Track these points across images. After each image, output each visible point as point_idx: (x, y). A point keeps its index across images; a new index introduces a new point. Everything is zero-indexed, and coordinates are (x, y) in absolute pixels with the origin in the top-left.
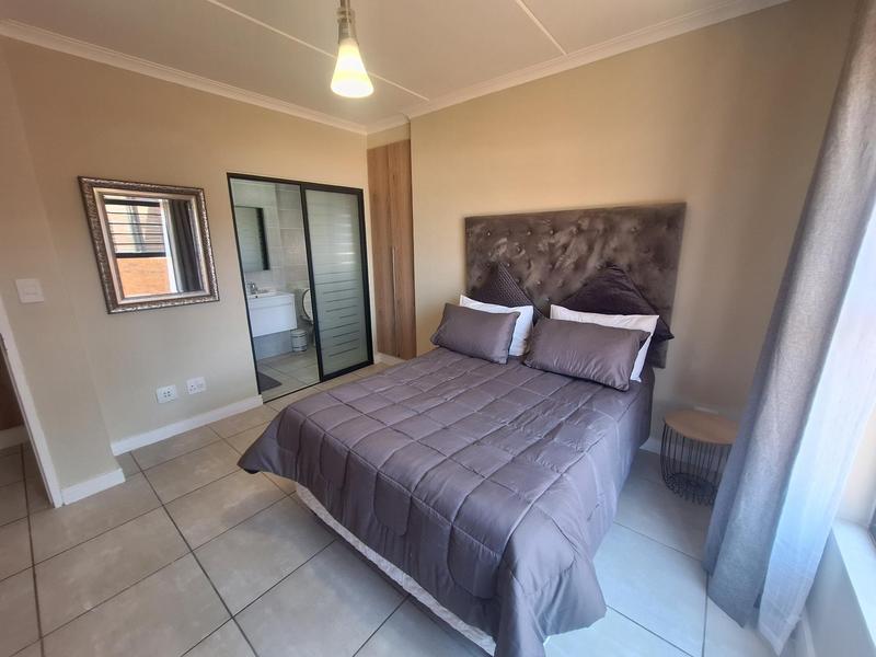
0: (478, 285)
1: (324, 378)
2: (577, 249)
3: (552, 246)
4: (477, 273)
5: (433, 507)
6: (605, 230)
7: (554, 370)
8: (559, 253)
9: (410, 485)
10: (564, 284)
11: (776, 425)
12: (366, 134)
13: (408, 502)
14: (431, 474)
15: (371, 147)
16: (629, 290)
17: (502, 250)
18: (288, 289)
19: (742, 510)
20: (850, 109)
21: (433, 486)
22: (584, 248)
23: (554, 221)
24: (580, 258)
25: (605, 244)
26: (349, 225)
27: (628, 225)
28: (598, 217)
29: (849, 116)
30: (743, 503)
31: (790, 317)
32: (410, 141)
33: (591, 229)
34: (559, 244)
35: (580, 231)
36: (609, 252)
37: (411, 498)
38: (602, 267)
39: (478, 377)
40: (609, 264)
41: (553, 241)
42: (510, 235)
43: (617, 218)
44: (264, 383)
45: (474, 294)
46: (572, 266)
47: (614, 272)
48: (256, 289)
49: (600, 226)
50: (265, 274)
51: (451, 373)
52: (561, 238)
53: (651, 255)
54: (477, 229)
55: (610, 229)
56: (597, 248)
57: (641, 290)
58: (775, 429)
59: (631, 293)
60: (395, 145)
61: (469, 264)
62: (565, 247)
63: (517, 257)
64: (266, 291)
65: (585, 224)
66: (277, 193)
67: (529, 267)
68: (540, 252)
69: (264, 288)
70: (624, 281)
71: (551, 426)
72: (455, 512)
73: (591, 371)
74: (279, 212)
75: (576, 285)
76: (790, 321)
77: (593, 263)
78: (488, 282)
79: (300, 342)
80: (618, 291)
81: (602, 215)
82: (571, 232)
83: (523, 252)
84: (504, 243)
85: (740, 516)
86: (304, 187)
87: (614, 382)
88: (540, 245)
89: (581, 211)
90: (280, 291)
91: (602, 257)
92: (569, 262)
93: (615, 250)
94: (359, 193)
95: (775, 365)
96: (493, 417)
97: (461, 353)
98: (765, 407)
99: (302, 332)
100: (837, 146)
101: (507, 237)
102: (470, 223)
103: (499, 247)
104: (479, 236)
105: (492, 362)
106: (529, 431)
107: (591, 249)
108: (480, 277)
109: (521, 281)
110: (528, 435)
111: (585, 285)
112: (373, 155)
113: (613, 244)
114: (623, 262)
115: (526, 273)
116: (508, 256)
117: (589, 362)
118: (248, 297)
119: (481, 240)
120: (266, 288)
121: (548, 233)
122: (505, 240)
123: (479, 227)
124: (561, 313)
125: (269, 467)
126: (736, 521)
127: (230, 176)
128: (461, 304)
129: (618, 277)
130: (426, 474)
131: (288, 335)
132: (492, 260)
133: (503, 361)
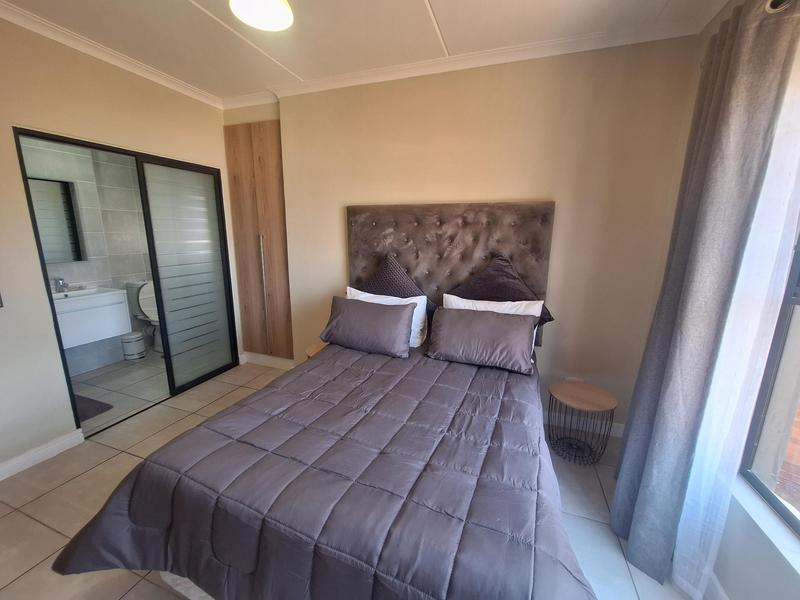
0: (363, 275)
1: (175, 390)
2: (464, 242)
3: (439, 237)
4: (362, 263)
5: (411, 583)
6: (489, 223)
7: (460, 360)
8: (446, 243)
9: (370, 556)
10: (451, 274)
11: (681, 398)
12: (221, 107)
13: (371, 581)
14: (396, 532)
15: (228, 124)
16: (515, 278)
17: (389, 240)
18: (116, 284)
19: (654, 478)
20: (733, 127)
21: (405, 552)
22: (469, 239)
23: (441, 213)
24: (467, 248)
25: (490, 235)
26: (203, 209)
27: (508, 219)
28: (480, 211)
29: (732, 133)
30: (655, 472)
31: (690, 303)
32: (278, 122)
33: (476, 223)
34: (446, 236)
35: (466, 223)
36: (493, 243)
37: (375, 576)
38: (486, 257)
39: (390, 377)
40: (493, 255)
41: (440, 232)
42: (397, 225)
43: (499, 212)
44: (83, 409)
45: (359, 284)
46: (459, 256)
47: (500, 262)
48: (65, 286)
49: (484, 220)
50: (77, 266)
51: (358, 376)
52: (449, 230)
53: (529, 246)
54: (361, 219)
55: (493, 223)
56: (482, 239)
57: (523, 277)
58: (681, 402)
59: (517, 281)
60: (261, 125)
61: (352, 255)
62: (452, 239)
63: (405, 247)
64: (80, 288)
65: (470, 217)
66: (96, 165)
67: (417, 257)
68: (428, 242)
69: (78, 284)
70: (509, 271)
71: (490, 428)
72: (446, 587)
73: (497, 359)
74: (100, 190)
75: (464, 274)
76: (689, 307)
77: (479, 254)
78: (375, 272)
79: (135, 348)
80: (506, 280)
81: (486, 209)
82: (457, 224)
83: (411, 242)
84: (390, 234)
85: (654, 483)
86: (141, 160)
87: (520, 368)
88: (427, 236)
89: (465, 205)
90: (103, 287)
91: (486, 247)
92: (456, 254)
93: (498, 241)
94: (215, 173)
95: (678, 345)
96: (427, 426)
97: (359, 350)
98: (671, 383)
99: (138, 335)
100: (722, 158)
101: (394, 227)
102: (352, 213)
103: (385, 237)
104: (363, 225)
105: (394, 357)
106: (472, 438)
107: (476, 240)
108: (365, 267)
109: (409, 271)
110: (475, 444)
111: (472, 274)
112: (231, 132)
113: (497, 236)
114: (506, 252)
115: (413, 263)
116: (395, 246)
117: (496, 349)
118: (54, 296)
119: (366, 229)
120: (83, 284)
121: (435, 224)
122: (391, 230)
123: (364, 216)
124: (453, 302)
125: (116, 561)
126: (650, 488)
127: (19, 132)
128: (349, 297)
129: (505, 266)
130: (389, 534)
131: (118, 342)
132: (378, 250)
133: (405, 355)
